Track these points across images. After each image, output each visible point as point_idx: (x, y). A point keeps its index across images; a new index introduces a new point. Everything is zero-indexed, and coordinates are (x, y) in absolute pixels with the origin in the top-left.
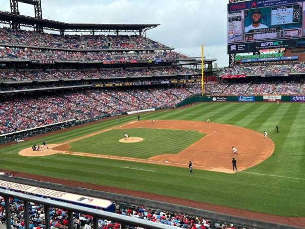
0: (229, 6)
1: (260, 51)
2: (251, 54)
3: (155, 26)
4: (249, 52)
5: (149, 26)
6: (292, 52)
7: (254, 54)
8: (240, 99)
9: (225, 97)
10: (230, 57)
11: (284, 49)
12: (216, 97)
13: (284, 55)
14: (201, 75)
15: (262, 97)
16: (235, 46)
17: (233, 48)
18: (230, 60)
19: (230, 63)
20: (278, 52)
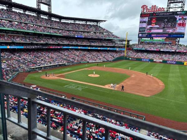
0: (141, 15)
1: (154, 38)
2: (149, 39)
3: (105, 21)
4: (148, 38)
5: (102, 21)
6: (169, 40)
7: (151, 39)
8: (143, 60)
9: (136, 58)
10: (139, 39)
11: (166, 38)
12: (131, 58)
13: (165, 41)
14: (125, 46)
15: (153, 60)
16: (141, 35)
17: (140, 35)
18: (139, 41)
19: (139, 42)
20: (162, 39)
